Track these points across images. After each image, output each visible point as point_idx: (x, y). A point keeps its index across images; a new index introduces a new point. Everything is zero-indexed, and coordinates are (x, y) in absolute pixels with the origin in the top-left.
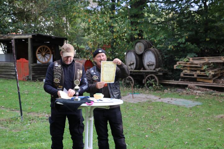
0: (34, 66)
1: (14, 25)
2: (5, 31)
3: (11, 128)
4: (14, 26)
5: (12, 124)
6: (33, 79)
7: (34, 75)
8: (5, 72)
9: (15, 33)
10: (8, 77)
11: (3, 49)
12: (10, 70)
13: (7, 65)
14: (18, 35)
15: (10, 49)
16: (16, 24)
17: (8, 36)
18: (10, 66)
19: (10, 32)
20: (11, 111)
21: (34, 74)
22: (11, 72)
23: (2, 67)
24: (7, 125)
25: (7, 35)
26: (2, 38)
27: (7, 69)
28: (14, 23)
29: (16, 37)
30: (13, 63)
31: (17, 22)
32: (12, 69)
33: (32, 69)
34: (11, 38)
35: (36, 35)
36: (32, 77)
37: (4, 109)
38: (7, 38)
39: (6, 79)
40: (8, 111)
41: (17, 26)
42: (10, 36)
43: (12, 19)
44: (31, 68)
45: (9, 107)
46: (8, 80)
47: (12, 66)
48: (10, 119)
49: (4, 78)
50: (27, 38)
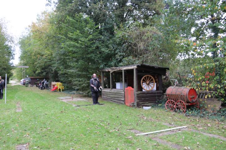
0: (138, 93)
6: (137, 106)
7: (139, 102)
10: (119, 102)
13: (118, 92)
18: (120, 93)
22: (121, 98)
23: (115, 93)
27: (118, 95)
29: (125, 68)
34: (121, 70)
35: (140, 65)
36: (137, 104)
38: (118, 70)
42: (121, 68)
47: (122, 93)
49: (116, 103)
50: (133, 68)
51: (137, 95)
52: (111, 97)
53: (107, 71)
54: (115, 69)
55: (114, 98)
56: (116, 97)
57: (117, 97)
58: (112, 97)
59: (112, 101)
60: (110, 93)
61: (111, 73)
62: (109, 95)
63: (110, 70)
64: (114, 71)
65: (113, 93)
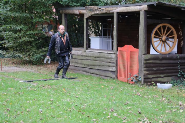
0: (147, 58)
6: (144, 82)
7: (147, 74)
8: (99, 66)
12: (107, 64)
13: (102, 55)
15: (108, 29)
17: (107, 9)
18: (107, 56)
21: (147, 72)
22: (109, 66)
26: (98, 12)
27: (103, 61)
29: (120, 9)
32: (110, 62)
33: (145, 64)
34: (111, 12)
35: (155, 5)
36: (144, 79)
38: (104, 12)
44: (143, 62)
47: (110, 57)
50: (138, 10)
51: (145, 62)
53: (77, 12)
54: (96, 10)
55: (91, 67)
56: (96, 64)
57: (100, 64)
59: (86, 72)
60: (82, 56)
61: (85, 17)
62: (79, 61)
63: (83, 12)
64: (93, 13)
65: (90, 57)
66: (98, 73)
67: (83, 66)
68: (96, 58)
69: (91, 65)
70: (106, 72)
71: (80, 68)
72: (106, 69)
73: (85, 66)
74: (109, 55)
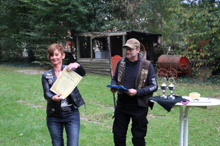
1: (109, 22)
2: (101, 29)
3: (105, 123)
4: (110, 24)
5: (106, 120)
8: (101, 68)
9: (110, 31)
10: (103, 74)
11: (99, 47)
12: (105, 67)
13: (102, 62)
14: (113, 32)
15: (106, 46)
16: (111, 22)
19: (106, 29)
20: (106, 107)
22: (106, 68)
23: (98, 63)
24: (102, 120)
25: (103, 32)
26: (99, 36)
27: (102, 65)
28: (109, 21)
29: (112, 34)
30: (108, 60)
31: (112, 20)
32: (107, 66)
34: (107, 35)
35: (130, 32)
37: (99, 104)
38: (103, 35)
39: (102, 75)
40: (103, 107)
41: (112, 23)
42: (106, 34)
43: (108, 17)
45: (104, 103)
46: (103, 76)
47: (107, 63)
48: (105, 115)
49: (99, 75)
50: (122, 35)
52: (91, 68)
53: (86, 36)
54: (98, 35)
55: (95, 70)
56: (99, 67)
58: (93, 68)
59: (92, 73)
60: (90, 63)
61: (91, 39)
62: (88, 66)
63: (90, 35)
64: (96, 36)
65: (95, 63)
66: (100, 73)
67: (90, 69)
68: (98, 64)
69: (95, 68)
70: (105, 72)
71: (88, 71)
72: (104, 70)
73: (92, 69)
74: (106, 61)
